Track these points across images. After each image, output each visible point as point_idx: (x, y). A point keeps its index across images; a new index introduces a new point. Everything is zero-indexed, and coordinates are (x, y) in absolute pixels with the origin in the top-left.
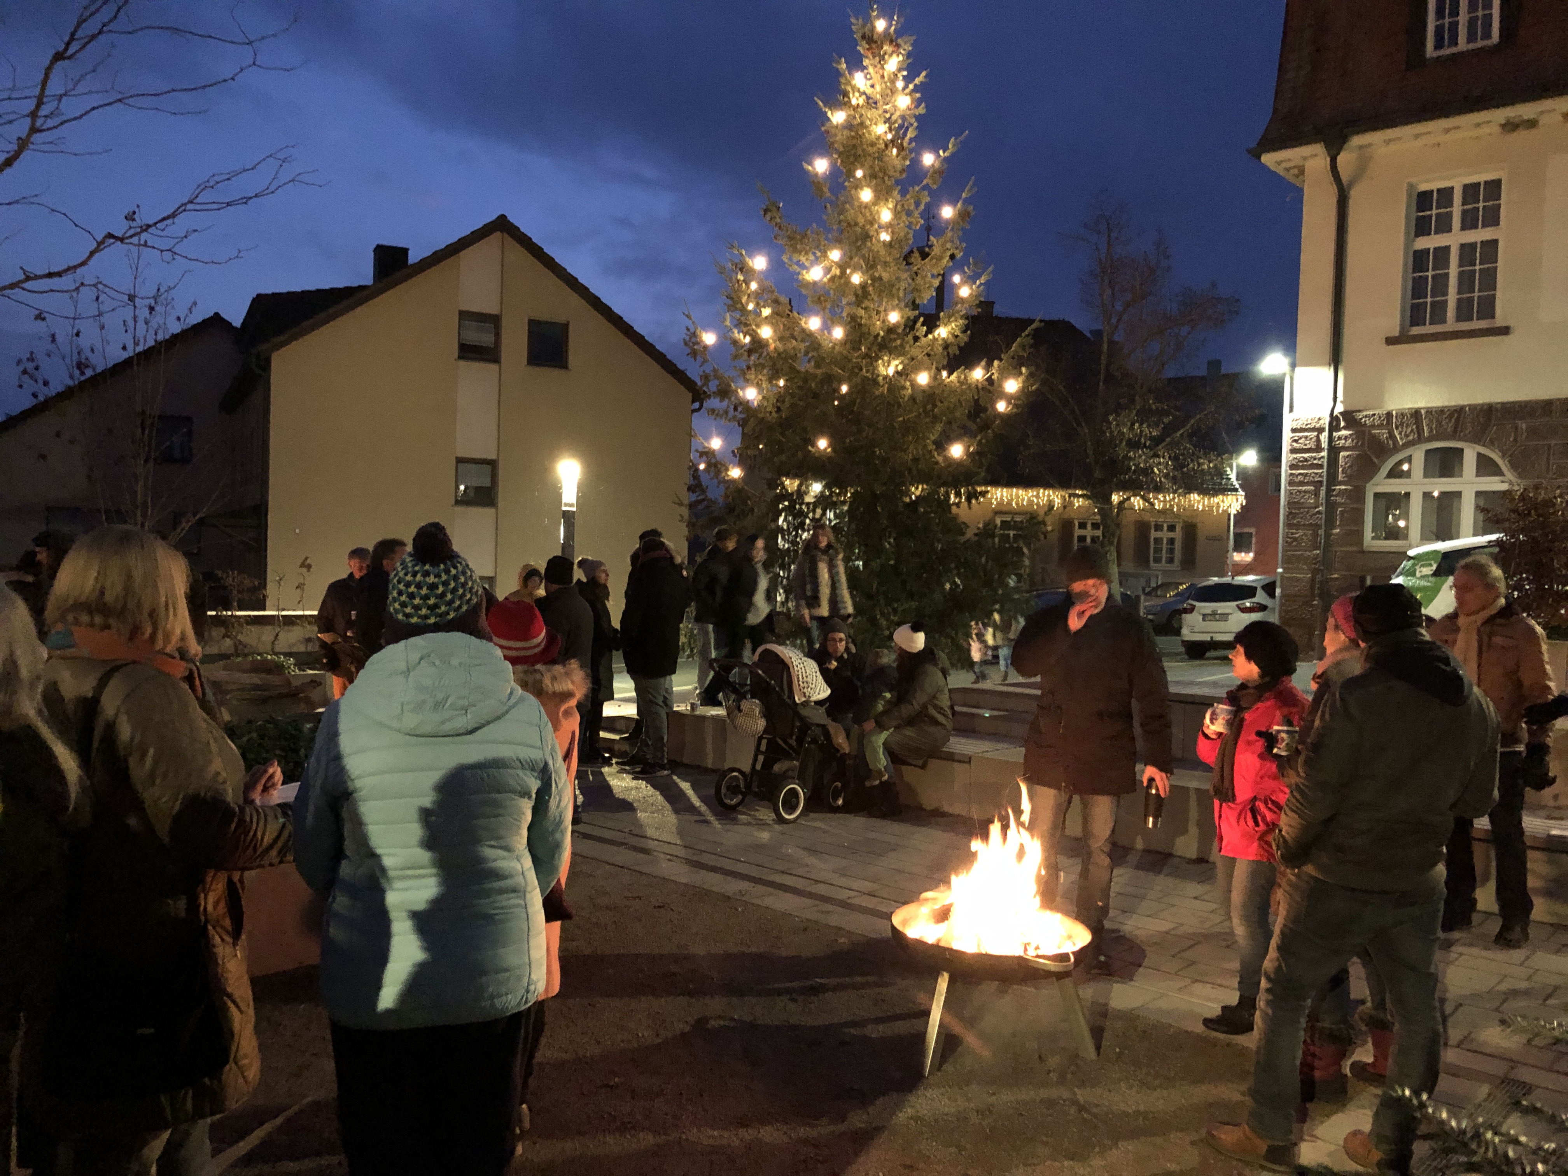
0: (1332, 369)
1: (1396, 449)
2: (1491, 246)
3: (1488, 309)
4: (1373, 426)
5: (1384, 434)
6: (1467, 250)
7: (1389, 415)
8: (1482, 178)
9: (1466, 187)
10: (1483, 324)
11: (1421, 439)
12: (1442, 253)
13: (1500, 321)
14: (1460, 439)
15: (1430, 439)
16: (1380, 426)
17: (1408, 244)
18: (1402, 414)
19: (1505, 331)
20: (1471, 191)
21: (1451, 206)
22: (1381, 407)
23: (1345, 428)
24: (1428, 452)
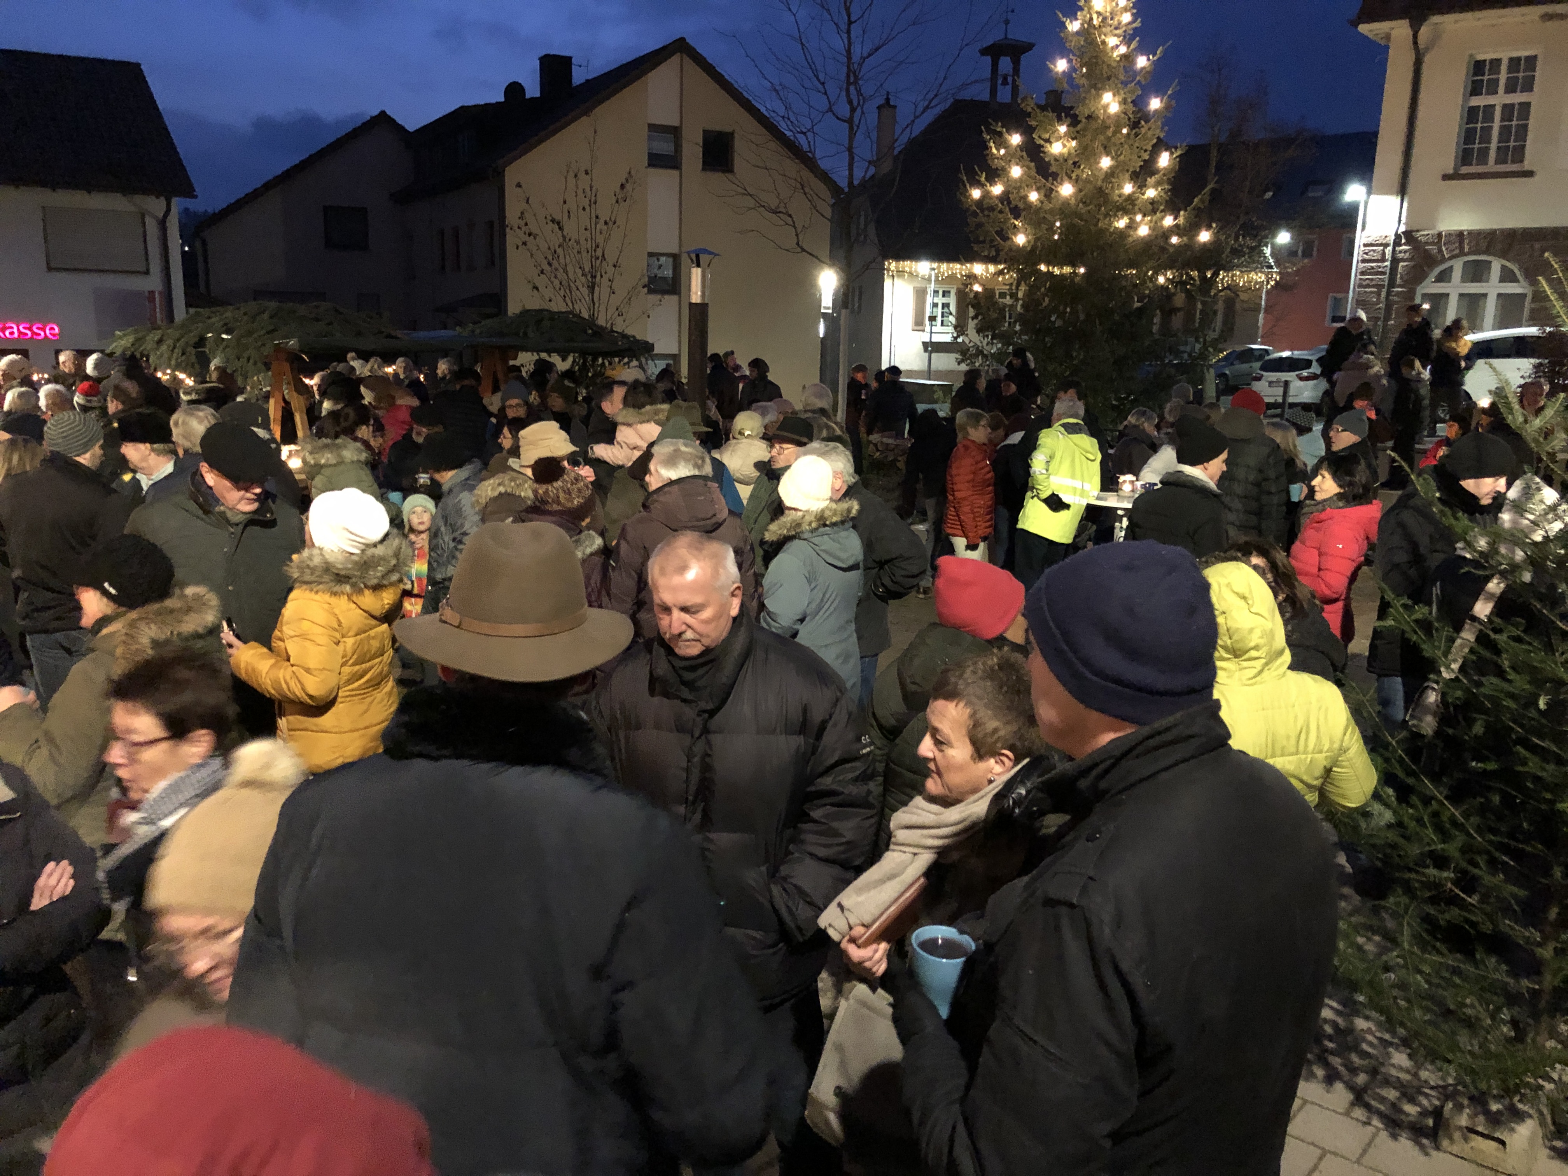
0: (1399, 198)
1: (1444, 260)
2: (1526, 107)
3: (1519, 154)
4: (1427, 243)
5: (1433, 249)
6: (1508, 109)
7: (1440, 235)
8: (1524, 53)
9: (1511, 60)
10: (1514, 167)
11: (1462, 254)
12: (1490, 108)
13: (1527, 165)
14: (1489, 254)
15: (1470, 253)
16: (1432, 244)
17: (1466, 100)
18: (1449, 235)
19: (1530, 174)
20: (1514, 63)
21: (1499, 73)
22: (1434, 227)
23: (1405, 244)
24: (1465, 263)
